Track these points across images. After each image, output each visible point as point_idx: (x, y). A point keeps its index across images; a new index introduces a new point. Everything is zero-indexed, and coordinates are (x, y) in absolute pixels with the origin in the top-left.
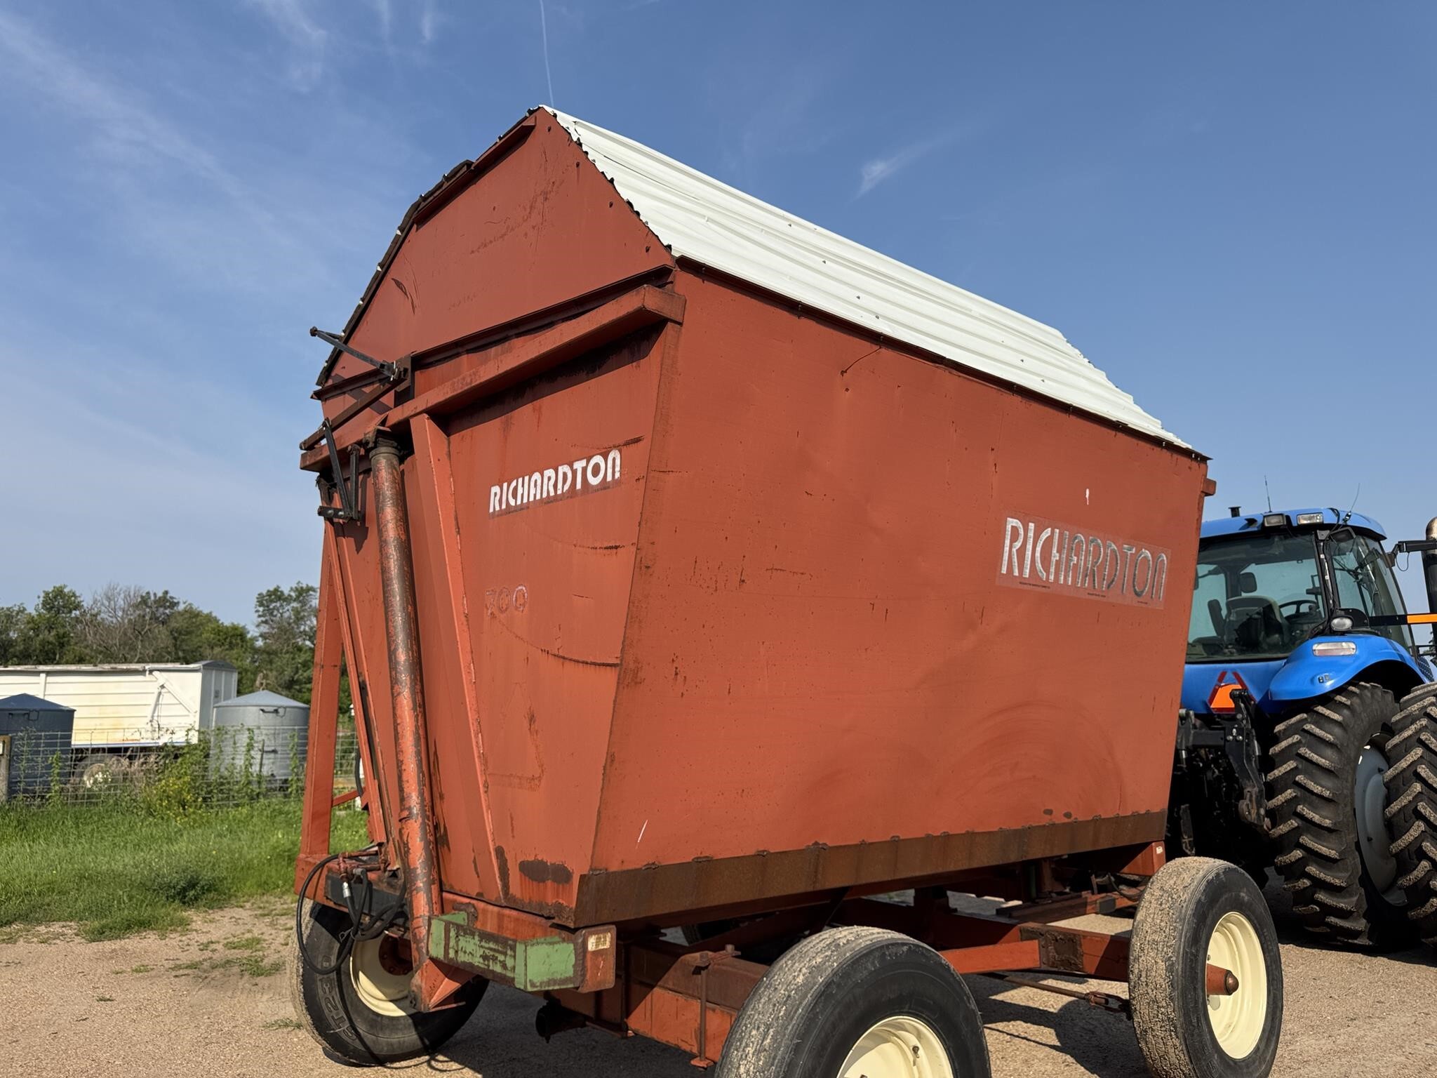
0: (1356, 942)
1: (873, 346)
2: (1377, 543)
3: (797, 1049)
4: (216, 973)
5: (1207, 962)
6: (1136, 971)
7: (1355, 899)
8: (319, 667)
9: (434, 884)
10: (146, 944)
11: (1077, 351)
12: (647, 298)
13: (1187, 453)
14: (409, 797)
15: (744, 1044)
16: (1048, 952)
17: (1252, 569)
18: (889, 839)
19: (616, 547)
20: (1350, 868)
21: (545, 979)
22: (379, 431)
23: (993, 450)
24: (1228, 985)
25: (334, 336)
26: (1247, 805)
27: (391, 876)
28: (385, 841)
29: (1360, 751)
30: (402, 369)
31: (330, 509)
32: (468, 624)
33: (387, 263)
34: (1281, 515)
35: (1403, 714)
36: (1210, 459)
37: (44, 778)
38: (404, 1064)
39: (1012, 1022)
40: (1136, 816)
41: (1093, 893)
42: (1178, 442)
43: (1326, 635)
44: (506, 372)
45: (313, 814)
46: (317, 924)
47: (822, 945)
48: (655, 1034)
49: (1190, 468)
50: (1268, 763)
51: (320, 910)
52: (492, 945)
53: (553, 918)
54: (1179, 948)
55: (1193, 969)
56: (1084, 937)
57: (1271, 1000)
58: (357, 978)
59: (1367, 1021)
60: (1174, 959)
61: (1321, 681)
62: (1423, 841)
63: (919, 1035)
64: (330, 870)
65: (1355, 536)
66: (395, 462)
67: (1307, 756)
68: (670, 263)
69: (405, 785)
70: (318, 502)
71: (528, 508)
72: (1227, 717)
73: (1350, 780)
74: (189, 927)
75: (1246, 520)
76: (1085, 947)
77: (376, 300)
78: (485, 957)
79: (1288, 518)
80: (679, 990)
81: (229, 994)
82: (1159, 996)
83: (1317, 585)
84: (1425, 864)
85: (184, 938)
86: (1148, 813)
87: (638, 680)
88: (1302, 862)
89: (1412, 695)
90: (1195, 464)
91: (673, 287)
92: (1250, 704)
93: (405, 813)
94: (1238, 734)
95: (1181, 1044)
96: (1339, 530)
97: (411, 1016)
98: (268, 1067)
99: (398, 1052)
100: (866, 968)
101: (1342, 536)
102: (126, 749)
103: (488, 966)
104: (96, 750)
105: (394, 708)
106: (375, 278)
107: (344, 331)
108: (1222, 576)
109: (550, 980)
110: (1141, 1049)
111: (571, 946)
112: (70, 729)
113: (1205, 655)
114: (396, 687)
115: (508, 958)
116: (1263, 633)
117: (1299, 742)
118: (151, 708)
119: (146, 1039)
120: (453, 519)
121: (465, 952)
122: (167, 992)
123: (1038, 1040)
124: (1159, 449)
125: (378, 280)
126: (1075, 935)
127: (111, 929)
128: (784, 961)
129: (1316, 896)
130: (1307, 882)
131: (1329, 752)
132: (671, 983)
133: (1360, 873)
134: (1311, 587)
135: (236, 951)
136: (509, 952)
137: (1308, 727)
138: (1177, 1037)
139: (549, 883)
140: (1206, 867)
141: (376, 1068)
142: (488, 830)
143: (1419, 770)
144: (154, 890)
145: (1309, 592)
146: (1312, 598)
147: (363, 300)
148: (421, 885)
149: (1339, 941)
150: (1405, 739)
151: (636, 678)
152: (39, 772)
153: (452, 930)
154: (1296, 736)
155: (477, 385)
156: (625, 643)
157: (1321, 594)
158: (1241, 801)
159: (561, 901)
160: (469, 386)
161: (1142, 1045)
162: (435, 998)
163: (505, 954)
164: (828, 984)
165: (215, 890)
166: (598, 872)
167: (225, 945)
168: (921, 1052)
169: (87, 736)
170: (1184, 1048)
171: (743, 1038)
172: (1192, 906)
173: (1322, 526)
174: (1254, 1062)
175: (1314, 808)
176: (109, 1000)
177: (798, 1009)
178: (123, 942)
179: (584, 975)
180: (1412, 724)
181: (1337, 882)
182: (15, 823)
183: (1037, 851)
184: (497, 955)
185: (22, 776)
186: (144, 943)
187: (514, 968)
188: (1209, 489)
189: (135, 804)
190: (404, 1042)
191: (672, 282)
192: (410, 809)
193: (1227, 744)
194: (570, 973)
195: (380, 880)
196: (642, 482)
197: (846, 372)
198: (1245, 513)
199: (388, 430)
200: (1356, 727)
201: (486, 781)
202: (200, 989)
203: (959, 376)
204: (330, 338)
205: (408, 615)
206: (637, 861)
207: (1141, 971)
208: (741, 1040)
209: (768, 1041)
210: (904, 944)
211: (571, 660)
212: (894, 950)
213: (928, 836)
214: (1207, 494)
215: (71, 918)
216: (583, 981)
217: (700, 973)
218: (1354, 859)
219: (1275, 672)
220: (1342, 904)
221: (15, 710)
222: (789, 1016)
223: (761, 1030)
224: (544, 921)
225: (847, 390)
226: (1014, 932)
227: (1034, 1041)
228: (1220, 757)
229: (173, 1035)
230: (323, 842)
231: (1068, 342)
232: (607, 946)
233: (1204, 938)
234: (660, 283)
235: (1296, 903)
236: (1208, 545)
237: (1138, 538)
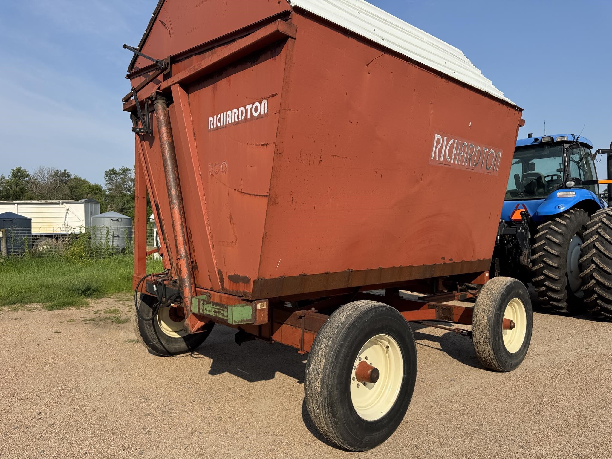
0: (561, 311)
1: (381, 52)
2: (589, 150)
3: (342, 346)
4: (102, 322)
5: (504, 317)
6: (475, 320)
7: (563, 295)
8: (137, 198)
9: (192, 284)
10: (72, 312)
11: (469, 60)
12: (279, 26)
13: (514, 107)
14: (180, 250)
15: (320, 344)
16: (439, 314)
17: (534, 161)
18: (378, 268)
19: (266, 145)
20: (562, 283)
21: (240, 320)
22: (157, 92)
23: (431, 103)
24: (511, 326)
25: (134, 48)
26: (523, 258)
27: (173, 282)
28: (171, 268)
29: (572, 237)
30: (166, 63)
31: (138, 128)
32: (201, 179)
33: (157, 13)
34: (550, 137)
35: (592, 221)
36: (523, 110)
37: (22, 247)
38: (181, 355)
39: (423, 340)
40: (479, 261)
41: (458, 292)
42: (510, 102)
43: (563, 189)
44: (214, 63)
45: (138, 258)
46: (143, 302)
47: (351, 307)
48: (283, 342)
49: (514, 114)
50: (533, 241)
51: (144, 297)
52: (218, 307)
53: (243, 297)
54: (493, 311)
55: (498, 319)
56: (454, 308)
57: (527, 331)
58: (160, 323)
59: (564, 340)
60: (491, 315)
61: (559, 208)
62: (594, 272)
63: (389, 342)
64: (147, 280)
65: (580, 146)
66: (165, 106)
67: (550, 238)
68: (290, 9)
69: (178, 246)
70: (132, 126)
71: (226, 127)
72: (519, 223)
73: (566, 248)
74: (88, 305)
75: (534, 139)
76: (454, 312)
77: (153, 30)
78: (215, 312)
79: (552, 138)
80: (293, 325)
81: (108, 330)
82: (484, 330)
83: (562, 167)
84: (593, 281)
85: (87, 309)
86: (484, 260)
87: (276, 202)
88: (543, 281)
89: (596, 213)
90: (517, 112)
91: (291, 21)
92: (528, 217)
93: (179, 257)
94: (522, 229)
95: (491, 347)
96: (574, 144)
97: (183, 337)
98: (126, 357)
99: (179, 351)
100: (369, 316)
101: (575, 146)
102: (55, 235)
103: (217, 315)
104: (42, 236)
105: (172, 214)
106: (151, 20)
107: (139, 46)
108: (521, 164)
109: (242, 320)
110: (475, 349)
111: (251, 307)
112: (31, 227)
113: (511, 197)
114: (172, 205)
115: (225, 312)
116: (536, 188)
117: (547, 233)
118: (64, 219)
119: (76, 346)
120: (192, 132)
121: (207, 310)
122: (82, 329)
123: (433, 347)
124: (502, 105)
125: (153, 21)
126: (451, 307)
127: (57, 306)
128: (336, 313)
129: (548, 293)
130: (544, 288)
131: (559, 237)
132: (289, 322)
133: (566, 285)
134: (559, 168)
135: (109, 314)
136: (225, 310)
137: (551, 226)
138: (490, 345)
139: (241, 283)
140: (506, 280)
141: (170, 357)
142: (214, 263)
143: (595, 244)
144: (73, 291)
145: (558, 170)
146: (559, 173)
147: (146, 31)
148: (187, 285)
149: (555, 311)
150: (592, 231)
151: (276, 201)
152: (19, 244)
153: (201, 302)
154: (546, 230)
155: (201, 70)
156: (271, 186)
157: (563, 172)
158: (521, 257)
159: (246, 290)
160: (197, 70)
161: (476, 348)
162: (194, 328)
163: (224, 311)
164: (354, 321)
165: (98, 291)
166: (261, 279)
167: (104, 312)
168: (390, 348)
169: (38, 229)
170: (492, 349)
171: (320, 341)
172: (500, 295)
173: (567, 142)
174: (519, 354)
175: (550, 259)
176: (59, 332)
177: (342, 331)
178: (62, 311)
179: (256, 318)
180: (595, 225)
181: (557, 288)
182: (11, 265)
183: (437, 274)
184: (220, 311)
185: (12, 246)
186: (71, 311)
187: (227, 316)
188: (522, 123)
189: (61, 257)
190: (181, 347)
191: (291, 19)
192: (181, 255)
193: (517, 233)
194: (250, 317)
195: (169, 284)
196: (278, 114)
197: (369, 64)
198: (534, 136)
199: (161, 92)
200: (571, 227)
201: (213, 244)
202: (96, 328)
203: (419, 68)
204: (132, 49)
205: (175, 175)
206: (277, 275)
207: (477, 320)
208: (319, 342)
209: (330, 342)
210: (384, 307)
211: (247, 194)
212: (380, 309)
213: (394, 267)
214: (521, 126)
215: (39, 301)
216: (255, 321)
217: (301, 318)
218: (564, 279)
219: (540, 204)
220: (558, 297)
221: (6, 219)
222: (338, 333)
223: (327, 338)
224: (239, 298)
225: (369, 73)
226: (426, 306)
227: (431, 347)
228: (514, 239)
229: (87, 345)
230: (144, 269)
231: (465, 56)
232: (265, 307)
233: (503, 308)
234: (285, 19)
235: (539, 296)
236: (518, 149)
237: (490, 145)
